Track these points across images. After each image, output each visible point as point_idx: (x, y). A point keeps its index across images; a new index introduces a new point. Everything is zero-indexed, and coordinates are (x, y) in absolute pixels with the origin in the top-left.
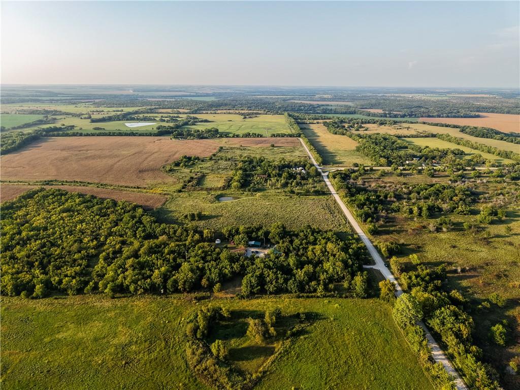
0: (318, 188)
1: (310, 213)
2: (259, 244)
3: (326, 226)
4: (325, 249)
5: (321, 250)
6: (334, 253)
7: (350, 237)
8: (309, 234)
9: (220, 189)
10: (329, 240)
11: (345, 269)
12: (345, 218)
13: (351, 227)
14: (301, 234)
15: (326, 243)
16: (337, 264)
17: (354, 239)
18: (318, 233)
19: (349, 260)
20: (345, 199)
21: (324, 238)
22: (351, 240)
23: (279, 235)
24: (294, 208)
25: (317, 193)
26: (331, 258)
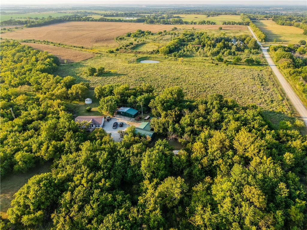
0: (254, 57)
1: (233, 82)
2: (134, 112)
3: (249, 100)
4: (231, 141)
5: (222, 142)
6: (248, 154)
7: (289, 124)
8: (214, 108)
9: (148, 53)
10: (245, 125)
11: (267, 210)
12: (283, 94)
13: (291, 106)
14: (201, 107)
15: (238, 130)
16: (246, 191)
17: (295, 127)
18: (230, 108)
19: (282, 185)
20: (286, 71)
21: (237, 120)
22: (290, 129)
23: (163, 104)
24: (215, 75)
25: (250, 62)
26: (237, 169)
